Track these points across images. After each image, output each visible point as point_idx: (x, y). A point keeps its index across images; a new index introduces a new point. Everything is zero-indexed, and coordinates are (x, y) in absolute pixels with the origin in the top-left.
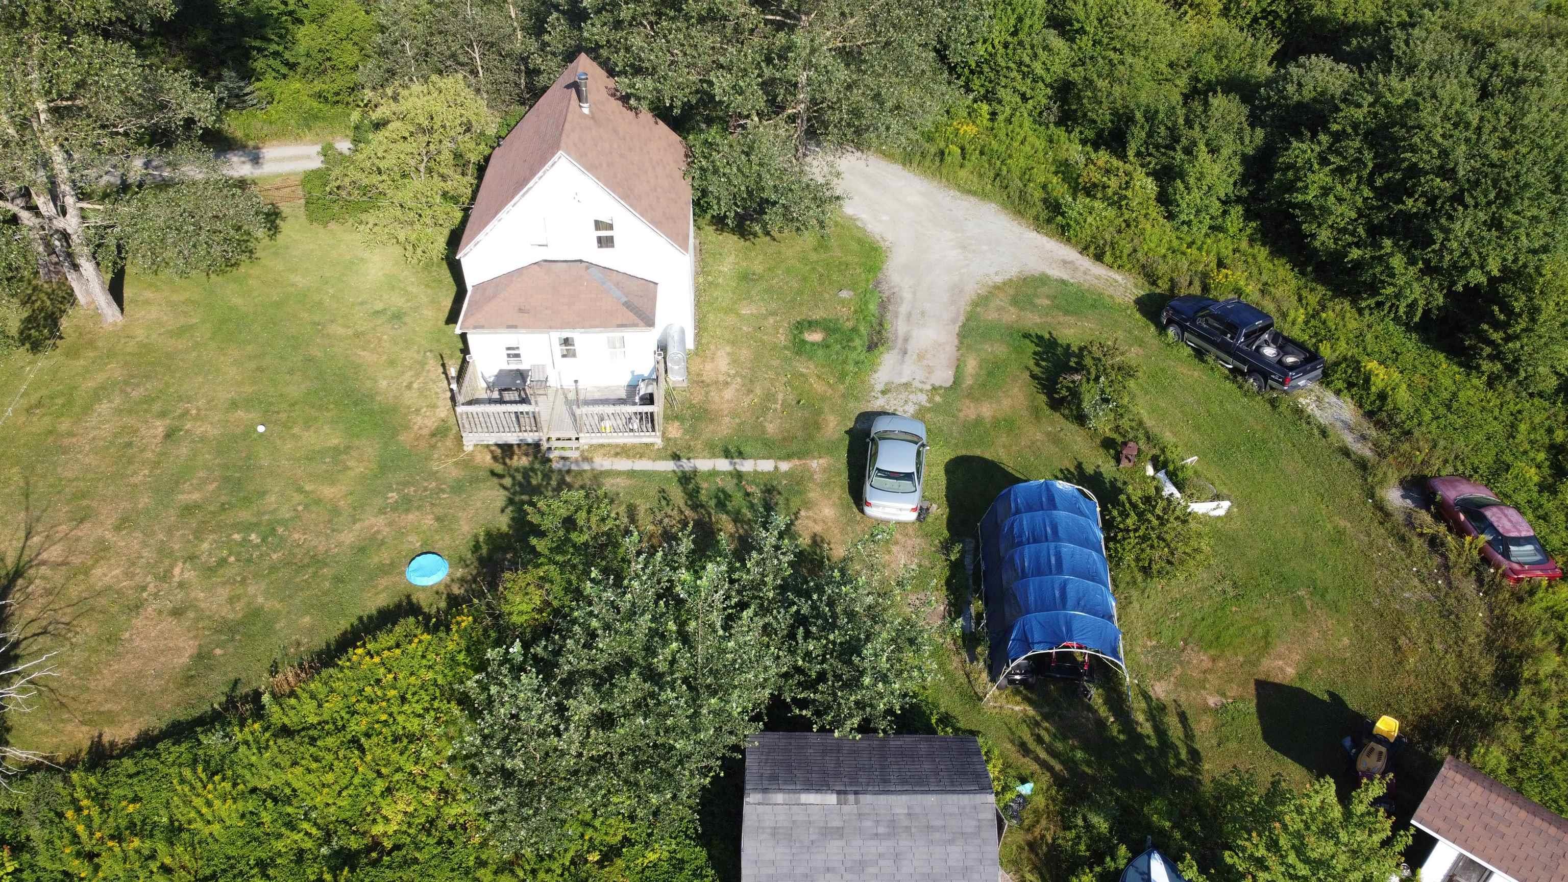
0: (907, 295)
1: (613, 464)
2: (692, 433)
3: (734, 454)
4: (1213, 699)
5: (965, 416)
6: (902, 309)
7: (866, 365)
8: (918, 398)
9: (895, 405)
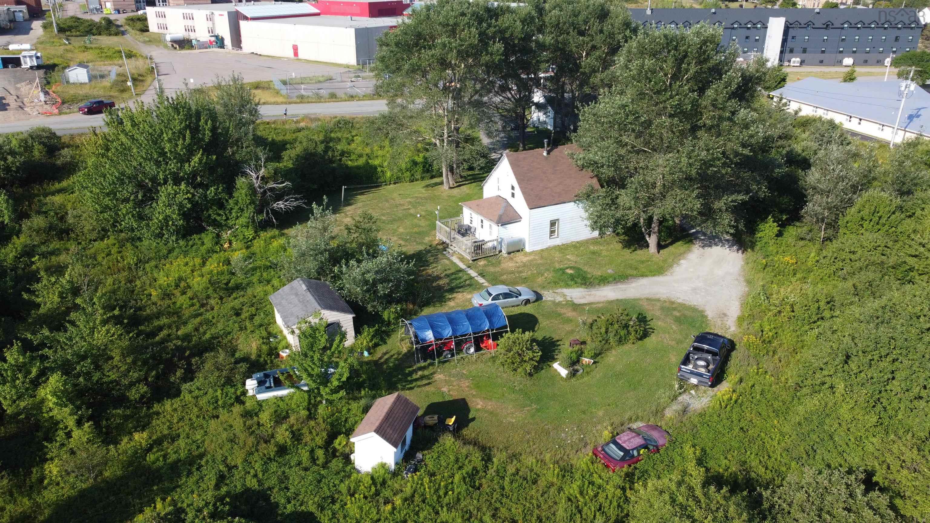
1: (455, 259)
2: (485, 266)
3: (482, 275)
4: (445, 389)
5: (560, 310)
6: (621, 286)
7: (568, 286)
8: (559, 299)
9: (548, 296)
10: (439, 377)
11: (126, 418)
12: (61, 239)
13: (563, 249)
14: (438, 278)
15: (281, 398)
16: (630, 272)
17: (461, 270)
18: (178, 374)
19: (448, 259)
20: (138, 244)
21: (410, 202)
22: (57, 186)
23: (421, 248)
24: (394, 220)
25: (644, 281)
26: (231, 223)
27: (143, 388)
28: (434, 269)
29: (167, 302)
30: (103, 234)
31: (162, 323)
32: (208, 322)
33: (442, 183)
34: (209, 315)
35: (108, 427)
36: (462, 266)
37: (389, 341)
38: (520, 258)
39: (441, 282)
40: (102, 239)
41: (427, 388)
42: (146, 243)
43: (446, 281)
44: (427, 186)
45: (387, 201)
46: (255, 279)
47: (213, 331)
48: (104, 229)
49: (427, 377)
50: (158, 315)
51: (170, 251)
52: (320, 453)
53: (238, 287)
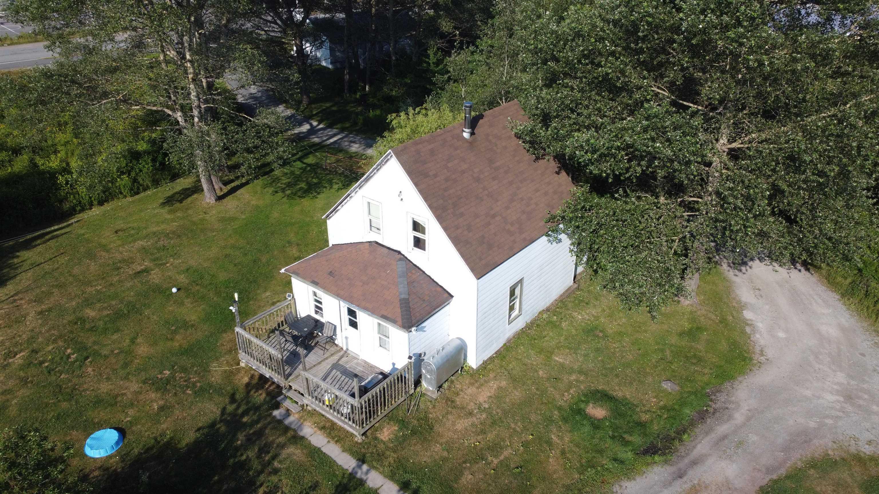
0: (739, 417)
1: (310, 433)
13: (534, 337)
16: (697, 373)
19: (293, 433)
21: (144, 250)
23: (211, 410)
24: (119, 316)
33: (197, 189)
36: (342, 459)
38: (469, 394)
44: (169, 201)
45: (91, 255)
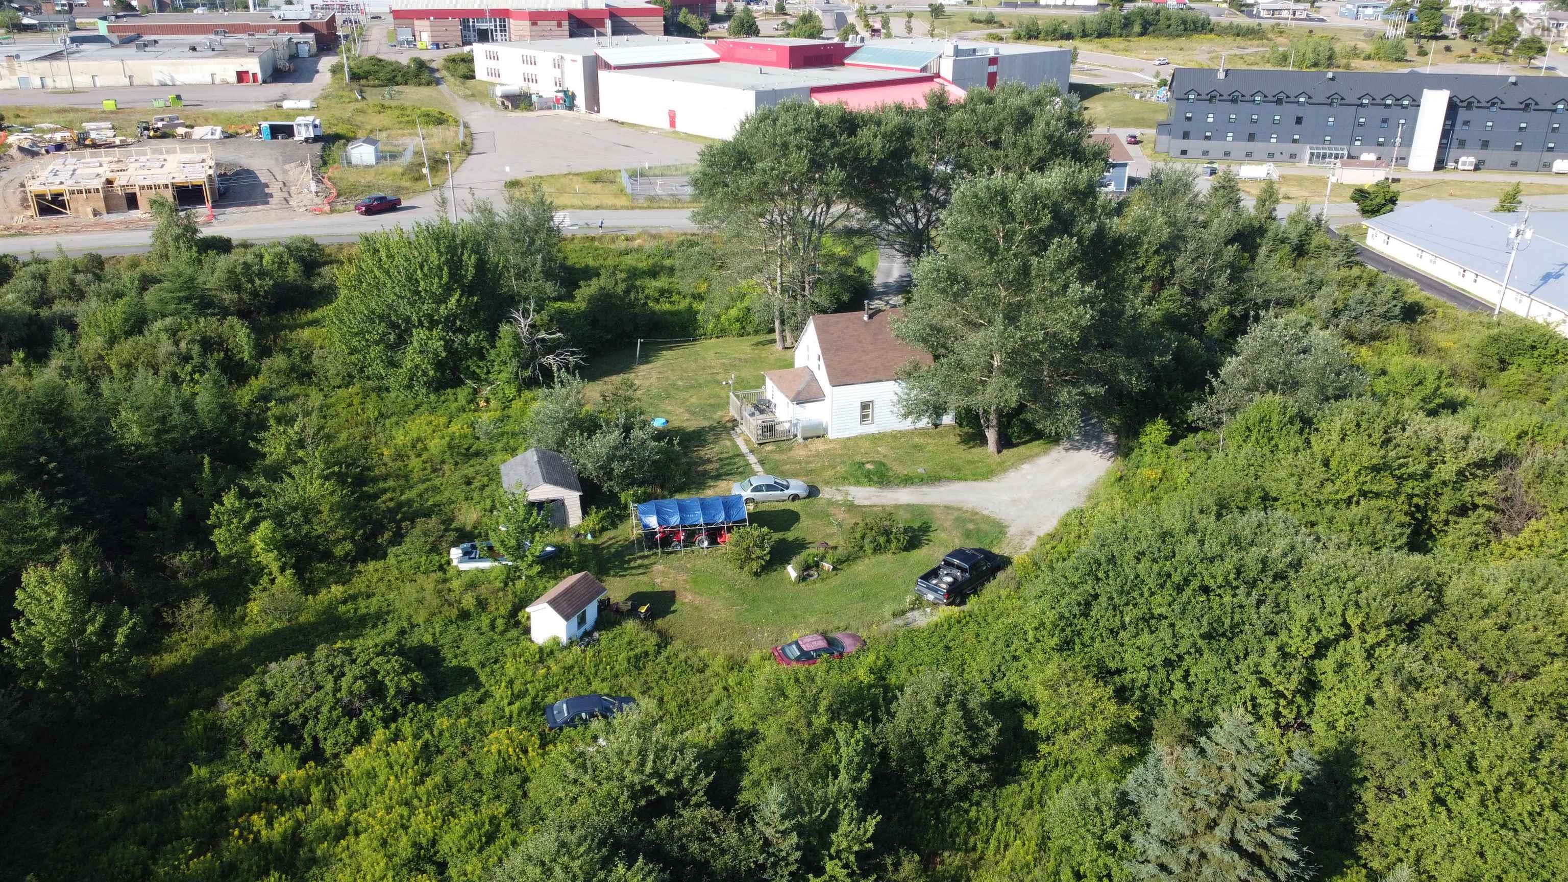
0: (942, 489)
1: (740, 442)
2: (772, 452)
3: (762, 462)
4: (658, 581)
5: (832, 510)
6: (925, 489)
7: (858, 483)
8: (839, 497)
9: (827, 493)
10: (659, 567)
11: (329, 573)
12: (302, 383)
13: (876, 439)
14: (709, 461)
15: (482, 571)
16: (947, 473)
17: (741, 455)
18: (386, 536)
19: (732, 440)
20: (384, 394)
21: (723, 364)
22: (310, 316)
23: (706, 424)
24: (692, 387)
25: (958, 486)
26: (492, 377)
27: (348, 546)
28: (709, 452)
29: (399, 463)
30: (348, 380)
31: (386, 485)
32: (436, 490)
33: (774, 341)
34: (437, 482)
35: (311, 580)
36: (744, 449)
37: (621, 527)
38: (818, 446)
39: (709, 467)
40: (347, 387)
41: (641, 578)
42: (393, 395)
43: (717, 465)
44: (757, 344)
45: (696, 361)
46: (499, 446)
47: (438, 498)
48: (350, 376)
49: (646, 567)
50: (385, 479)
51: (417, 407)
52: (500, 622)
53: (477, 454)
